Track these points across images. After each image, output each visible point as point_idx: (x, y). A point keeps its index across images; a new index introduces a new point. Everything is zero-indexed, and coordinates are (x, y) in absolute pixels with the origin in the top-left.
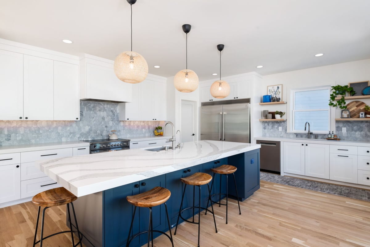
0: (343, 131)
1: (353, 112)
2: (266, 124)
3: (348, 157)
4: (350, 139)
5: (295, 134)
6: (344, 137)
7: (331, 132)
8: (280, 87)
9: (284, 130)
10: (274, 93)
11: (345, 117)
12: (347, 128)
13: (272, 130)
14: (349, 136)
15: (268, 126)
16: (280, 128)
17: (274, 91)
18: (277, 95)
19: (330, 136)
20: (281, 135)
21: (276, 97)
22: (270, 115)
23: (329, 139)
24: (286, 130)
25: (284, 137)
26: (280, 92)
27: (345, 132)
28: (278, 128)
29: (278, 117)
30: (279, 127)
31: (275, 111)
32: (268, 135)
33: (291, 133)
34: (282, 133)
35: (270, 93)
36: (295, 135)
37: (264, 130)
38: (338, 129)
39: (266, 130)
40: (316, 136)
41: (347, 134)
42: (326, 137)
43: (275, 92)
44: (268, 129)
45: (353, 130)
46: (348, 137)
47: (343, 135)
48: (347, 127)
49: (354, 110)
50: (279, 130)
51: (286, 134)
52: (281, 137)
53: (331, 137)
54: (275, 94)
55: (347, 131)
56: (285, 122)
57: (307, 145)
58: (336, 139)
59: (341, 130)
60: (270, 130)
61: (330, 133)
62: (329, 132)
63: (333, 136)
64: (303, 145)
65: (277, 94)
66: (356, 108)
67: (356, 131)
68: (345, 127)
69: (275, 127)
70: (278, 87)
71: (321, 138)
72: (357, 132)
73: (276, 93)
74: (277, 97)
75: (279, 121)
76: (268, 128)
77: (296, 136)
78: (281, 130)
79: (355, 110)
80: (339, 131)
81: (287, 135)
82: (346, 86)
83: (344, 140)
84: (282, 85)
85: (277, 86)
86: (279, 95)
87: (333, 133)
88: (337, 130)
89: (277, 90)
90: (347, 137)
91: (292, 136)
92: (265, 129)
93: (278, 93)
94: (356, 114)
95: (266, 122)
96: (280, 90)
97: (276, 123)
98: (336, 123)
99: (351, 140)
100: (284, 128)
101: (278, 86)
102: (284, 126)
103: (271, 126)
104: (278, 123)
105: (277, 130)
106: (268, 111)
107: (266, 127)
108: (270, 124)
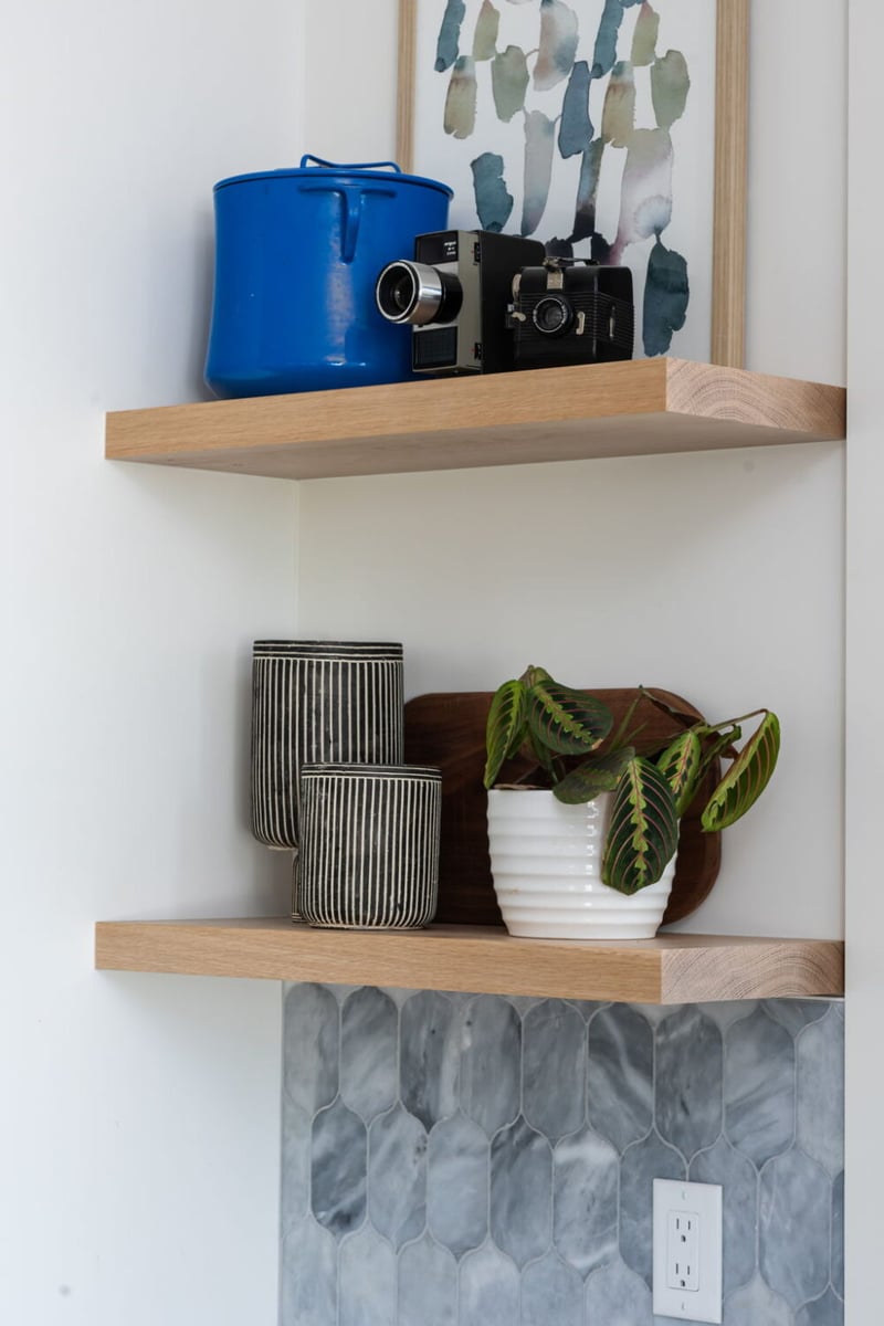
2: (374, 1077)
9: (772, 1309)
10: (547, 100)
13: (489, 1269)
15: (409, 1126)
16: (685, 1234)
18: (613, 159)
21: (585, 222)
26: (671, 90)
28: (625, 1224)
30: (668, 1195)
35: (457, 123)
37: (325, 1242)
39: (368, 1264)
43: (579, 81)
44: (419, 1213)
54: (577, 136)
56: (809, 1043)
60: (460, 1250)
65: (618, 127)
69: (557, 1183)
73: (598, 88)
74: (606, 226)
76: (398, 1185)
78: (707, 1303)
86: (651, 152)
89: (609, 15)
92: (345, 1220)
93: (644, 115)
97: (601, 1048)
100: (769, 1209)
102: (784, 1163)
103: (484, 1142)
104: (644, 1067)
105: (605, 1261)
106: (395, 650)
107: (372, 1167)
108: (463, 1056)
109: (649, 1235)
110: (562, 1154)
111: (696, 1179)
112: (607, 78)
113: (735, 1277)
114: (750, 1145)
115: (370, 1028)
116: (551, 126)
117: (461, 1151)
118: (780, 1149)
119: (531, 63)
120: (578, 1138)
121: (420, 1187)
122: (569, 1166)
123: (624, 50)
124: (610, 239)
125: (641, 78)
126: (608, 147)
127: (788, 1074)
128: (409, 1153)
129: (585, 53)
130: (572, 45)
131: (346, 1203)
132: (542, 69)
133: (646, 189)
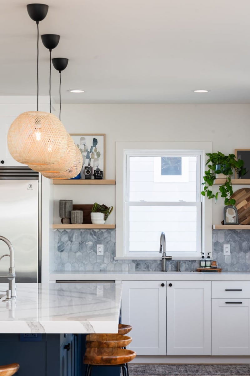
0: (225, 253)
1: (242, 212)
2: (65, 238)
3: (241, 303)
4: (236, 269)
5: (134, 261)
6: (227, 265)
7: (206, 256)
8: (100, 139)
9: (108, 254)
10: (85, 154)
11: (229, 221)
12: (231, 245)
13: (79, 254)
14: (235, 263)
15: (70, 242)
16: (100, 248)
17: (87, 150)
18: (92, 160)
19: (203, 264)
20: (103, 266)
21: (89, 165)
22: (79, 215)
23: (202, 270)
24: (114, 253)
25: (110, 271)
26: (99, 155)
27: (229, 253)
28: (94, 248)
29: (97, 218)
30: (98, 246)
31: (92, 202)
32: (68, 267)
33: (123, 261)
34: (103, 262)
36: (134, 265)
37: (59, 253)
38: (217, 246)
39: (64, 255)
40: (177, 266)
41: (232, 259)
42: (196, 266)
43: (88, 153)
44: (71, 250)
45: (241, 249)
46: (234, 265)
47: (226, 262)
48: (232, 243)
49: (243, 207)
50: (98, 254)
51: (115, 262)
52: (100, 270)
53: (206, 266)
54: (88, 157)
55: (231, 252)
56: (112, 232)
57: (171, 285)
58: (214, 269)
59: (222, 251)
60: (75, 253)
61: (203, 257)
62: (202, 255)
63: (208, 264)
64: (163, 285)
65: (93, 157)
66: (247, 203)
67: (246, 252)
68: (228, 242)
69: (86, 246)
70: (95, 141)
71: (187, 270)
72: (247, 254)
73: (90, 154)
74: (92, 165)
75: (96, 231)
76: (68, 248)
77: (137, 268)
78: (102, 254)
79: (245, 208)
80: (217, 253)
81: (115, 265)
82: (232, 156)
83: (226, 271)
84: (104, 135)
85: (92, 138)
86: (97, 160)
87: (209, 257)
88: (215, 250)
89: (92, 147)
90: (232, 265)
91: (126, 267)
92: (62, 251)
93: (96, 156)
94: (246, 215)
95: (65, 231)
96: (100, 146)
97: (91, 234)
98: (213, 233)
99: (237, 271)
100: (108, 246)
101: (96, 137)
102: (109, 242)
103: (78, 243)
104: (95, 235)
105: (92, 252)
106: (72, 201)
107: (65, 246)
108: (76, 236)
109: (96, 249)
110: (87, 243)
111: (101, 244)
112: (91, 153)
113: (105, 252)
114: (106, 241)
115: (65, 234)
116: (85, 156)
117: (76, 244)
118: (110, 241)
119: (83, 150)
120: (88, 242)
121: (71, 247)
122: (87, 244)
123: (93, 150)
124: (92, 167)
125: (95, 154)
126: (92, 159)
127: (110, 235)
128: (70, 244)
129: (89, 150)
130: (88, 150)
131: (62, 250)
132: (84, 151)
133: (96, 163)
